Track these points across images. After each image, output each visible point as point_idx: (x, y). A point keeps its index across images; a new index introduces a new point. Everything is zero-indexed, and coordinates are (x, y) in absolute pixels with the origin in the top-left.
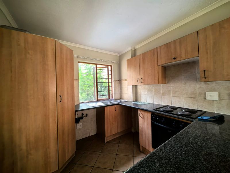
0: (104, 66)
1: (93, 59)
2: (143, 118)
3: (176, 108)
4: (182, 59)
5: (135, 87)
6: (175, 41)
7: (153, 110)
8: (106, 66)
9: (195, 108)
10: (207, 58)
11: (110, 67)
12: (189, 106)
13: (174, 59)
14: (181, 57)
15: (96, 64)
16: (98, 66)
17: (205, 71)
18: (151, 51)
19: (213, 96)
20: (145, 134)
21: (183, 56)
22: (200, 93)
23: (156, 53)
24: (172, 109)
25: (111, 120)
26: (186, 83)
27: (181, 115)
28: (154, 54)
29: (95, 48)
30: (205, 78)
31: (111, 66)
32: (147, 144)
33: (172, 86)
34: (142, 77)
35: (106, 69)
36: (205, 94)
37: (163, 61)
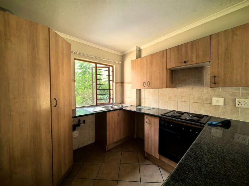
0: (105, 66)
1: (93, 57)
2: (150, 124)
3: (183, 113)
4: (192, 63)
5: (139, 91)
6: (186, 44)
7: (161, 115)
8: (107, 66)
9: (201, 112)
10: (218, 63)
11: (111, 68)
12: (195, 111)
13: (185, 62)
14: (192, 61)
15: (96, 64)
16: (98, 65)
17: (215, 76)
18: (160, 52)
19: (218, 101)
20: (151, 141)
21: (194, 60)
22: (206, 98)
23: (165, 56)
24: (180, 115)
25: (113, 127)
26: (193, 88)
27: (190, 120)
28: (163, 56)
29: (96, 44)
30: (215, 84)
31: (113, 67)
32: (153, 151)
33: (178, 91)
34: (148, 80)
35: (107, 69)
36: (211, 99)
37: (172, 65)
